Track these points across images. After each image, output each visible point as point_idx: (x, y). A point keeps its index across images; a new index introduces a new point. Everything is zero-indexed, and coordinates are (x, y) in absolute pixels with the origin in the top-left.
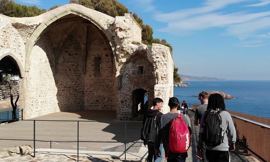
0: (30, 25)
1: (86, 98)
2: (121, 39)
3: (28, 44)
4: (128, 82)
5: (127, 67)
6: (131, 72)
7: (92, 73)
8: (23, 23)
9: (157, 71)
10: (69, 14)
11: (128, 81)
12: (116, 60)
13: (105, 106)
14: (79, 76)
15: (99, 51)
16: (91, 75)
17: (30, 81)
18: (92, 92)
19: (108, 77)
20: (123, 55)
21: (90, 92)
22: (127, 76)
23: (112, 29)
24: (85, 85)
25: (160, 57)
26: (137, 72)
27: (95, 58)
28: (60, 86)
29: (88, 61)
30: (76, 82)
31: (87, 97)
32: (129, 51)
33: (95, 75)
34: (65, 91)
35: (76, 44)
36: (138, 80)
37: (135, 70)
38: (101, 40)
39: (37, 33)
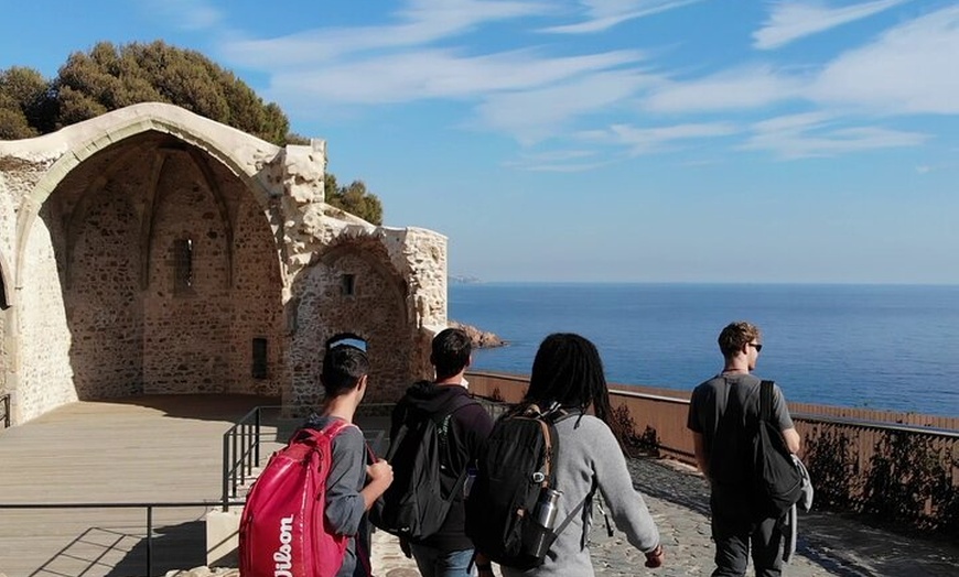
0: (38, 160)
1: (147, 360)
2: (302, 204)
3: (28, 212)
4: (315, 316)
5: (310, 277)
6: (323, 290)
7: (168, 285)
8: (23, 155)
9: (420, 293)
10: (145, 129)
11: (314, 313)
12: (280, 258)
13: (207, 381)
14: (130, 294)
15: (188, 221)
16: (165, 292)
17: (23, 315)
18: (167, 341)
19: (216, 296)
20: (302, 245)
21: (161, 341)
22: (311, 299)
23: (269, 176)
24: (146, 322)
25: (425, 259)
26: (337, 289)
27: (175, 242)
28: (79, 327)
29: (154, 250)
30: (122, 313)
31: (149, 357)
32: (321, 236)
33: (175, 291)
34: (93, 340)
35: (120, 200)
36: (340, 311)
37: (333, 283)
38: (196, 189)
39: (50, 180)
